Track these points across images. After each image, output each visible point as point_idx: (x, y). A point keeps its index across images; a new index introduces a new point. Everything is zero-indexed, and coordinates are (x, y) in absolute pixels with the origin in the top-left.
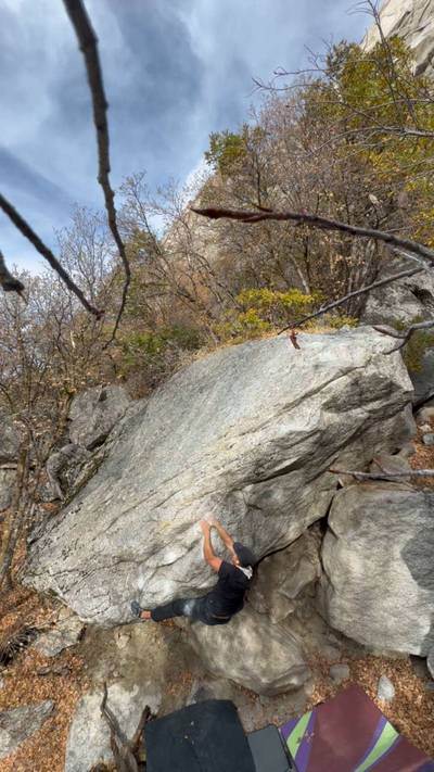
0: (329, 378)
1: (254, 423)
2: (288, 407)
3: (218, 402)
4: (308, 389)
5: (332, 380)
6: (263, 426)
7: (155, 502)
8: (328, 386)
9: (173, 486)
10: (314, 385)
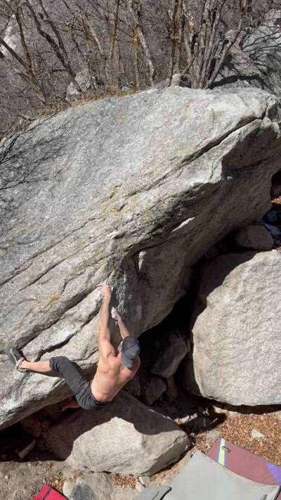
0: (231, 128)
1: (146, 181)
2: (189, 159)
3: (90, 163)
4: (210, 139)
5: (234, 130)
6: (158, 183)
7: (27, 279)
8: (230, 136)
9: (51, 257)
10: (215, 135)
